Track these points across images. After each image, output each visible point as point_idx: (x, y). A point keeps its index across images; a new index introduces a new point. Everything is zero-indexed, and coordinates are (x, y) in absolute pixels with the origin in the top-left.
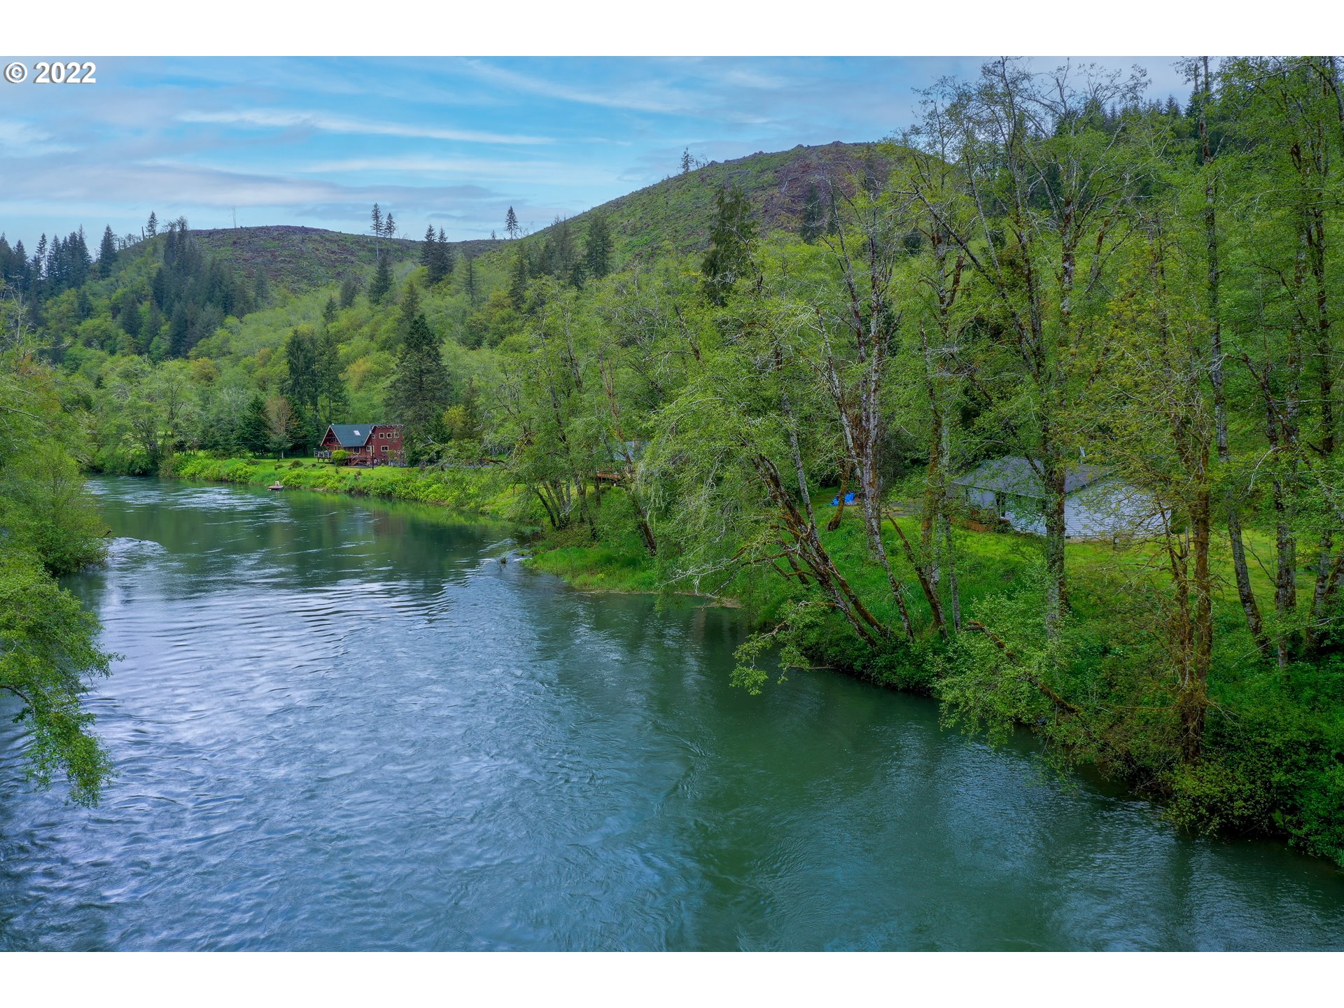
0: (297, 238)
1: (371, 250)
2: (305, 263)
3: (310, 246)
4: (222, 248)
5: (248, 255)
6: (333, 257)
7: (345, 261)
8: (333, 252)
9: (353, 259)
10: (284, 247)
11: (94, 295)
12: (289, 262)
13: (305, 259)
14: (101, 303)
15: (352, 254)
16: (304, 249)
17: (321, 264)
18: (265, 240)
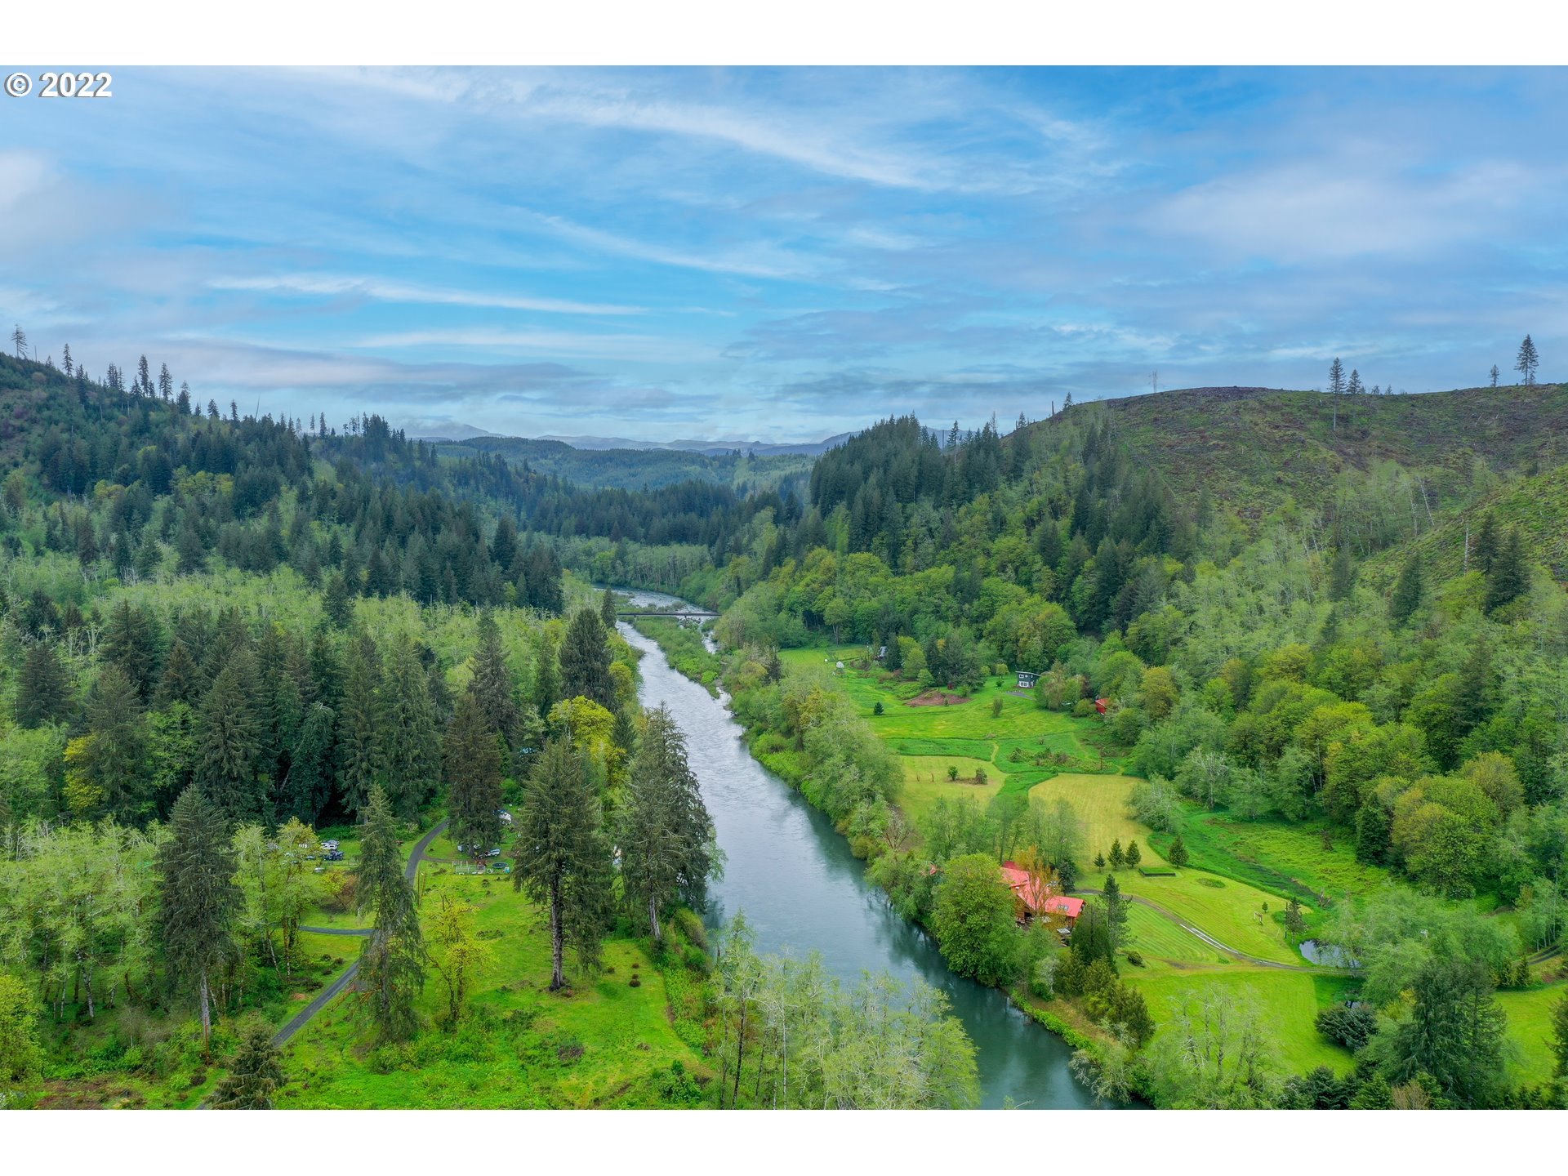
0: (1227, 406)
1: (1327, 418)
2: (1243, 448)
3: (1247, 418)
4: (1142, 429)
5: (1173, 438)
6: (1278, 434)
7: (1292, 440)
8: (1277, 427)
9: (1303, 435)
10: (1214, 424)
11: (1006, 502)
12: (1223, 448)
13: (1242, 441)
14: (1015, 516)
15: (1301, 428)
16: (1240, 424)
17: (1263, 448)
18: (1190, 413)
